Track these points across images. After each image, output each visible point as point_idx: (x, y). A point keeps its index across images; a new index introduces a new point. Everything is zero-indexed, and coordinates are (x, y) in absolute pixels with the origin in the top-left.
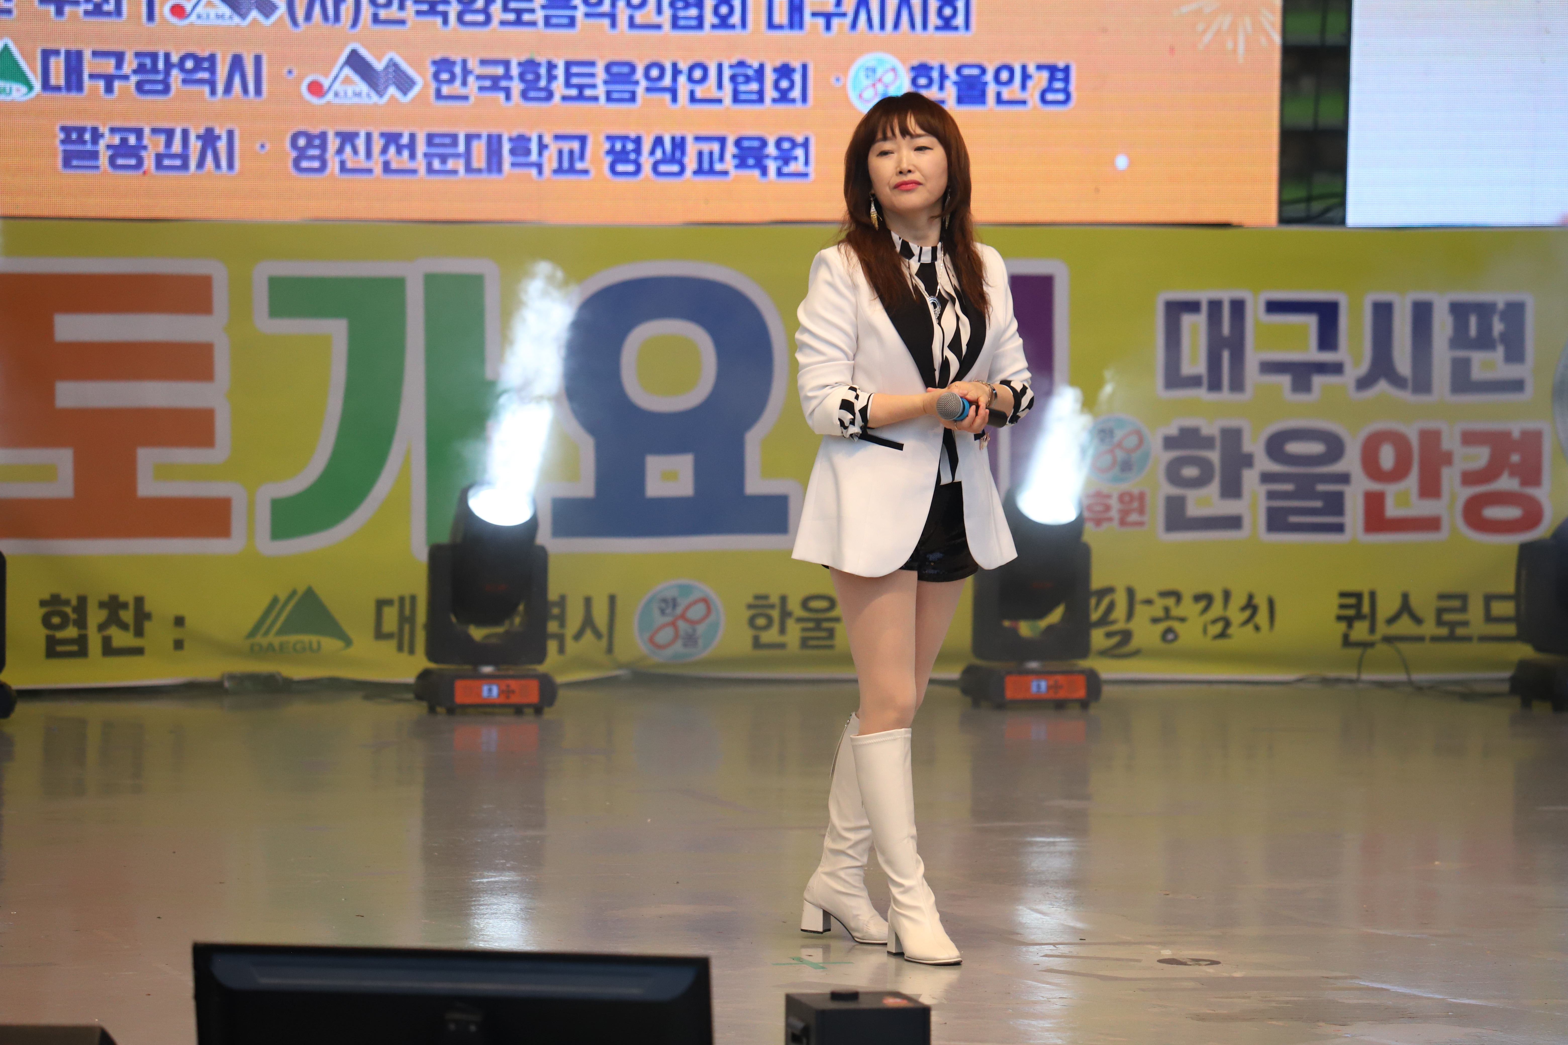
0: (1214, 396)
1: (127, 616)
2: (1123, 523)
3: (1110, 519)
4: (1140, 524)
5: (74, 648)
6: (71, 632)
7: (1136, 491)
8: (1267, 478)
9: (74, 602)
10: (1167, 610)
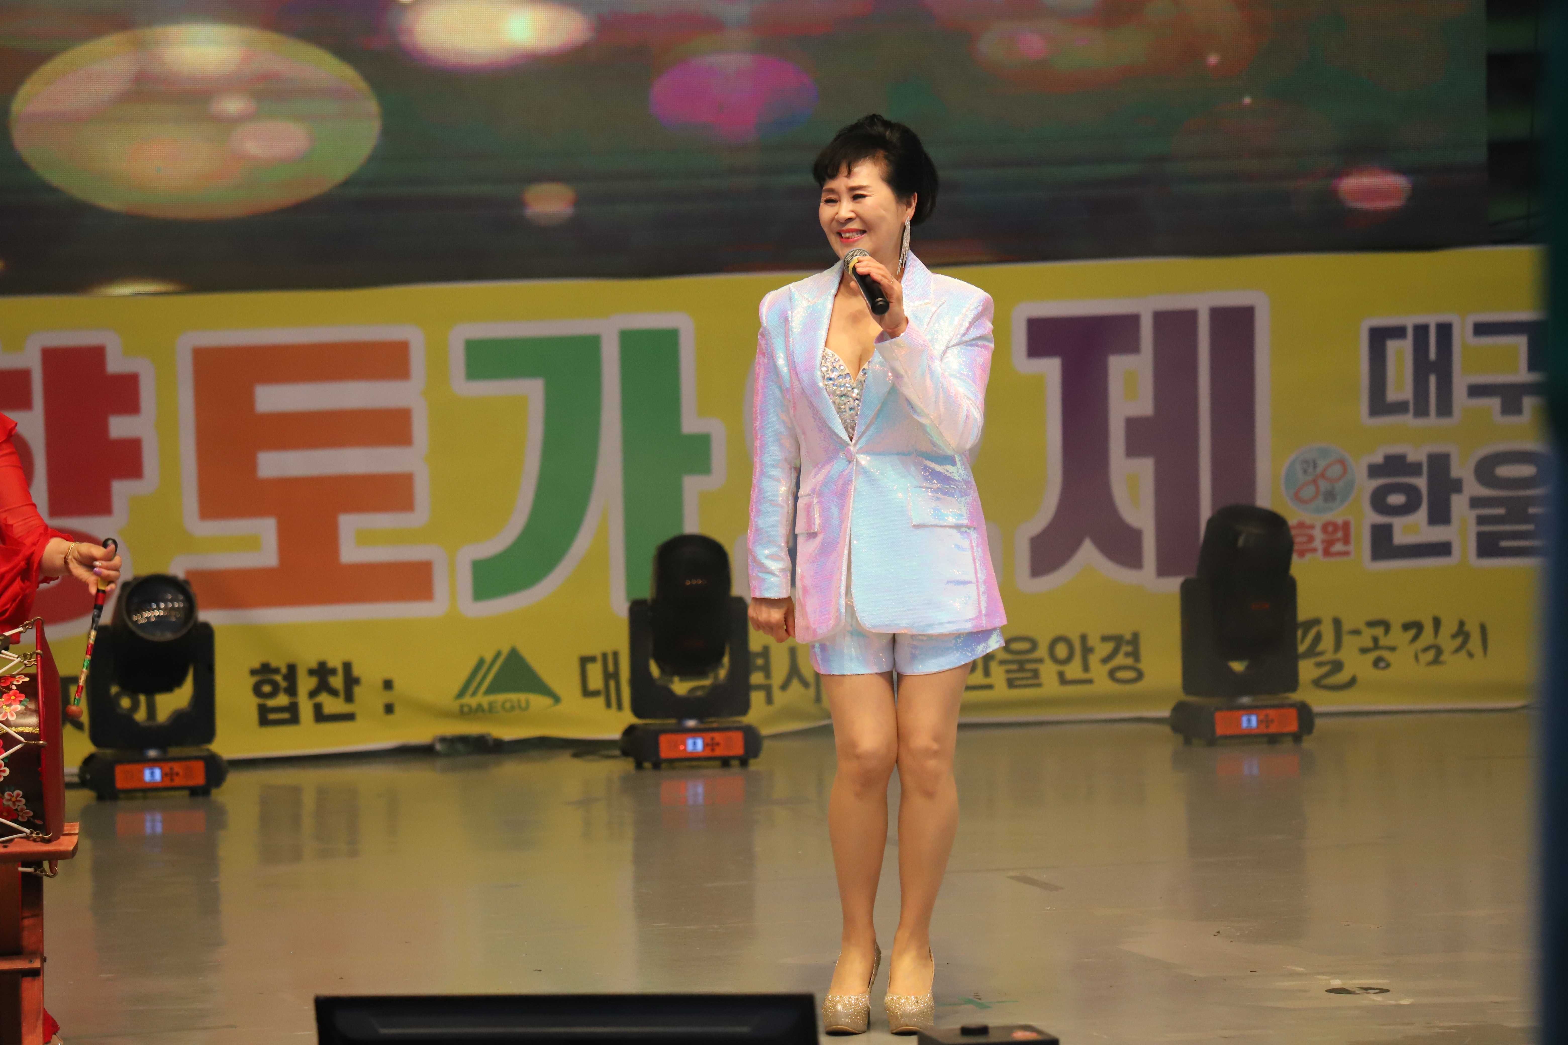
0: (1421, 422)
1: (337, 682)
2: (1327, 552)
3: (1314, 550)
4: (1346, 553)
5: (286, 716)
6: (282, 700)
7: (1340, 521)
8: (1475, 502)
9: (284, 670)
10: (1375, 640)
